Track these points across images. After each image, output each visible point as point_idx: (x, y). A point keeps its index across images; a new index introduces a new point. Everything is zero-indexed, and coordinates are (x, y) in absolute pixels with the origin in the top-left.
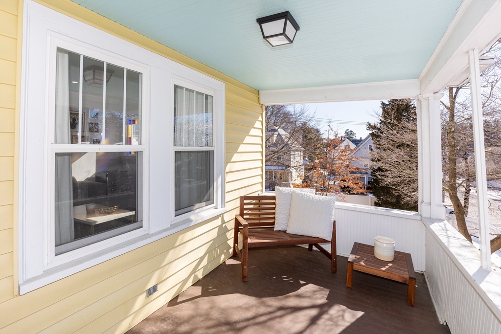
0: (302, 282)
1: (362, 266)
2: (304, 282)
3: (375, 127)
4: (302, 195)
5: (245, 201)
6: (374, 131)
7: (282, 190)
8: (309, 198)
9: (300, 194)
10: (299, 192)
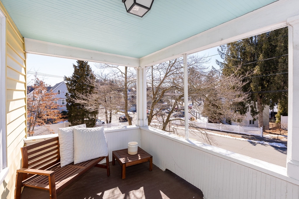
0: (99, 194)
1: (131, 162)
2: (101, 193)
3: (69, 79)
4: (82, 130)
5: (29, 151)
6: (69, 82)
7: (64, 130)
8: (88, 131)
9: (80, 130)
10: (80, 129)
